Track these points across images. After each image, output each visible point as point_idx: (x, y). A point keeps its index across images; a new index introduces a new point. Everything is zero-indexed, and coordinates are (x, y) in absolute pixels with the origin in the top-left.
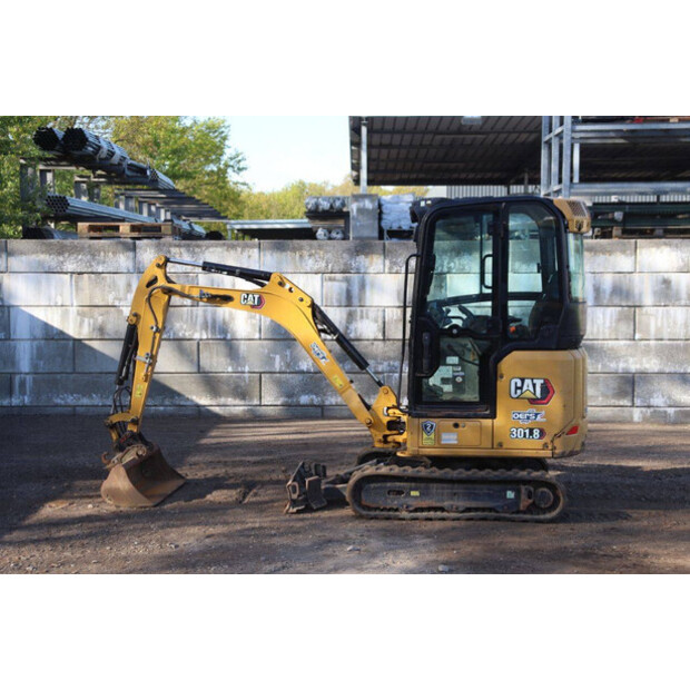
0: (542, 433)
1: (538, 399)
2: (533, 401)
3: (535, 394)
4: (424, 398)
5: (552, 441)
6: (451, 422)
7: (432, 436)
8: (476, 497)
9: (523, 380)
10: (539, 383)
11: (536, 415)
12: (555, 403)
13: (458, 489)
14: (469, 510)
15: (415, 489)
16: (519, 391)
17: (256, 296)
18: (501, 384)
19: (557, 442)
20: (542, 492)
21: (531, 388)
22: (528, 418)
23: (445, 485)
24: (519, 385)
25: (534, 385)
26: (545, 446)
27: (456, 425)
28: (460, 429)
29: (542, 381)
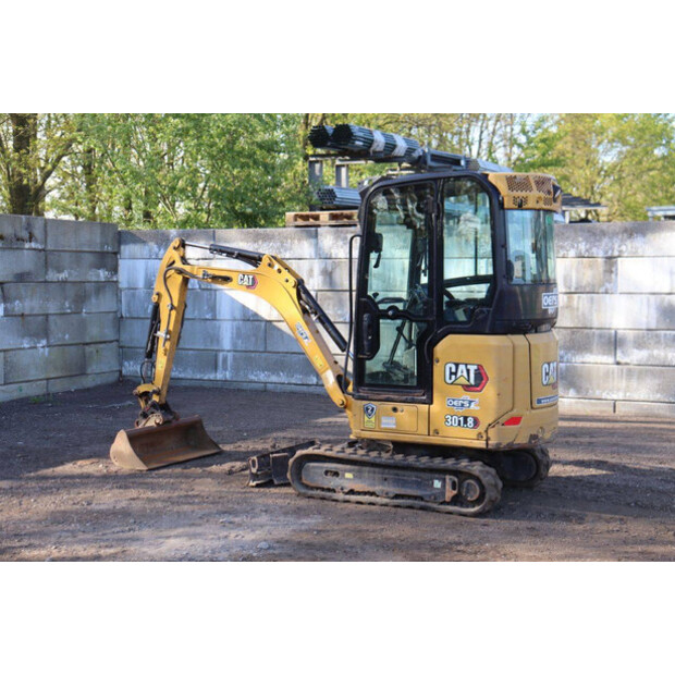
0: (476, 422)
1: (471, 386)
2: (467, 388)
3: (468, 381)
4: (367, 380)
5: (486, 431)
6: (391, 405)
7: (373, 419)
8: (404, 483)
9: (457, 365)
10: (472, 369)
11: (470, 402)
12: (489, 390)
13: (389, 474)
14: (397, 496)
15: (350, 471)
16: (453, 377)
17: (251, 277)
18: (437, 369)
19: (492, 432)
20: (468, 484)
21: (465, 374)
22: (462, 405)
23: (377, 470)
24: (454, 370)
25: (468, 371)
26: (480, 436)
27: (395, 410)
28: (399, 413)
29: (476, 367)
